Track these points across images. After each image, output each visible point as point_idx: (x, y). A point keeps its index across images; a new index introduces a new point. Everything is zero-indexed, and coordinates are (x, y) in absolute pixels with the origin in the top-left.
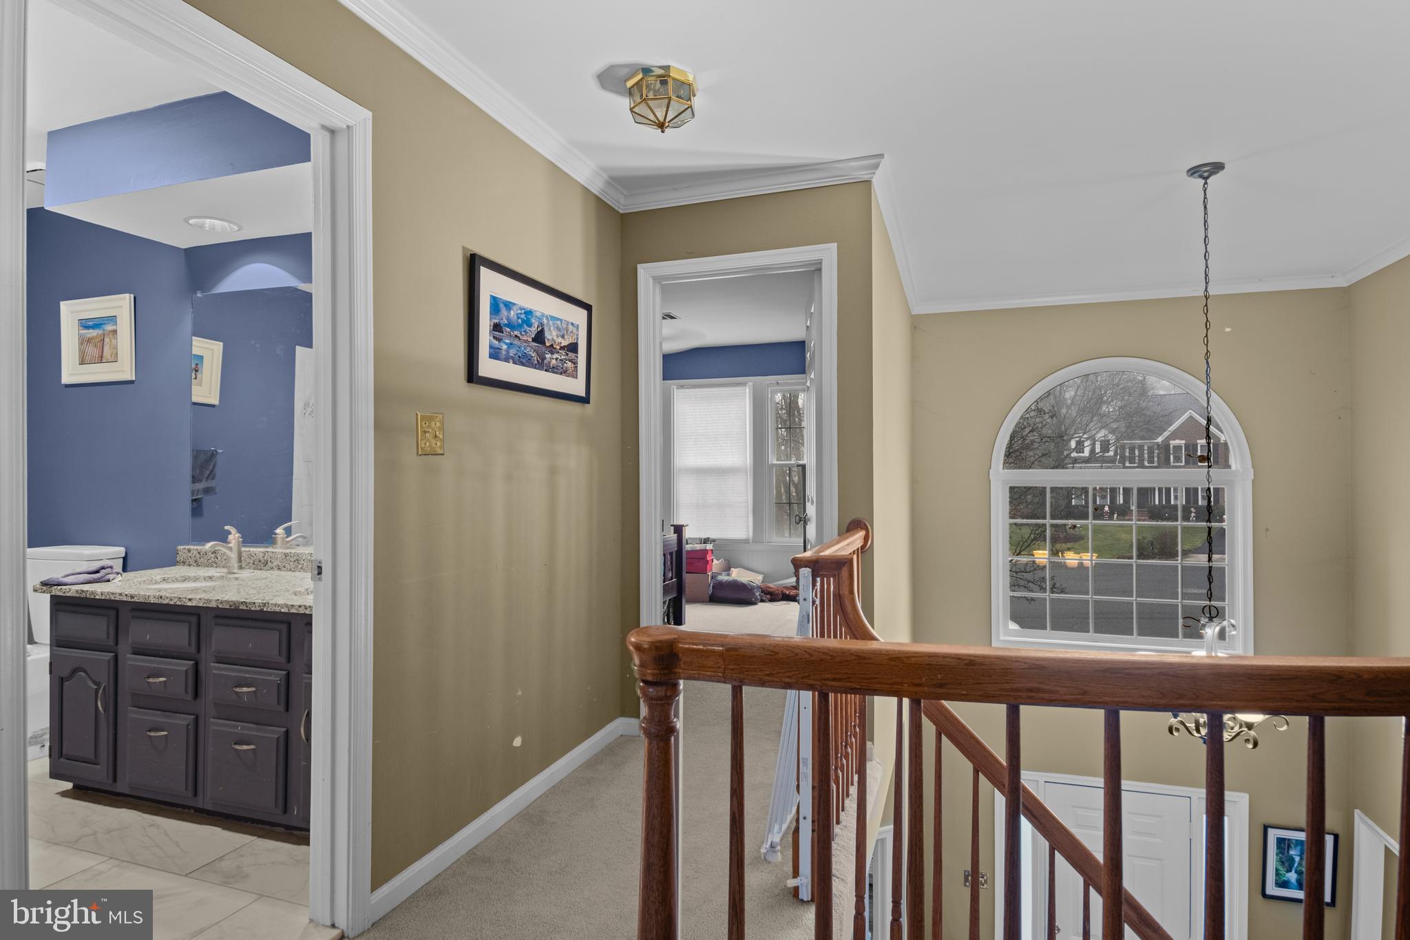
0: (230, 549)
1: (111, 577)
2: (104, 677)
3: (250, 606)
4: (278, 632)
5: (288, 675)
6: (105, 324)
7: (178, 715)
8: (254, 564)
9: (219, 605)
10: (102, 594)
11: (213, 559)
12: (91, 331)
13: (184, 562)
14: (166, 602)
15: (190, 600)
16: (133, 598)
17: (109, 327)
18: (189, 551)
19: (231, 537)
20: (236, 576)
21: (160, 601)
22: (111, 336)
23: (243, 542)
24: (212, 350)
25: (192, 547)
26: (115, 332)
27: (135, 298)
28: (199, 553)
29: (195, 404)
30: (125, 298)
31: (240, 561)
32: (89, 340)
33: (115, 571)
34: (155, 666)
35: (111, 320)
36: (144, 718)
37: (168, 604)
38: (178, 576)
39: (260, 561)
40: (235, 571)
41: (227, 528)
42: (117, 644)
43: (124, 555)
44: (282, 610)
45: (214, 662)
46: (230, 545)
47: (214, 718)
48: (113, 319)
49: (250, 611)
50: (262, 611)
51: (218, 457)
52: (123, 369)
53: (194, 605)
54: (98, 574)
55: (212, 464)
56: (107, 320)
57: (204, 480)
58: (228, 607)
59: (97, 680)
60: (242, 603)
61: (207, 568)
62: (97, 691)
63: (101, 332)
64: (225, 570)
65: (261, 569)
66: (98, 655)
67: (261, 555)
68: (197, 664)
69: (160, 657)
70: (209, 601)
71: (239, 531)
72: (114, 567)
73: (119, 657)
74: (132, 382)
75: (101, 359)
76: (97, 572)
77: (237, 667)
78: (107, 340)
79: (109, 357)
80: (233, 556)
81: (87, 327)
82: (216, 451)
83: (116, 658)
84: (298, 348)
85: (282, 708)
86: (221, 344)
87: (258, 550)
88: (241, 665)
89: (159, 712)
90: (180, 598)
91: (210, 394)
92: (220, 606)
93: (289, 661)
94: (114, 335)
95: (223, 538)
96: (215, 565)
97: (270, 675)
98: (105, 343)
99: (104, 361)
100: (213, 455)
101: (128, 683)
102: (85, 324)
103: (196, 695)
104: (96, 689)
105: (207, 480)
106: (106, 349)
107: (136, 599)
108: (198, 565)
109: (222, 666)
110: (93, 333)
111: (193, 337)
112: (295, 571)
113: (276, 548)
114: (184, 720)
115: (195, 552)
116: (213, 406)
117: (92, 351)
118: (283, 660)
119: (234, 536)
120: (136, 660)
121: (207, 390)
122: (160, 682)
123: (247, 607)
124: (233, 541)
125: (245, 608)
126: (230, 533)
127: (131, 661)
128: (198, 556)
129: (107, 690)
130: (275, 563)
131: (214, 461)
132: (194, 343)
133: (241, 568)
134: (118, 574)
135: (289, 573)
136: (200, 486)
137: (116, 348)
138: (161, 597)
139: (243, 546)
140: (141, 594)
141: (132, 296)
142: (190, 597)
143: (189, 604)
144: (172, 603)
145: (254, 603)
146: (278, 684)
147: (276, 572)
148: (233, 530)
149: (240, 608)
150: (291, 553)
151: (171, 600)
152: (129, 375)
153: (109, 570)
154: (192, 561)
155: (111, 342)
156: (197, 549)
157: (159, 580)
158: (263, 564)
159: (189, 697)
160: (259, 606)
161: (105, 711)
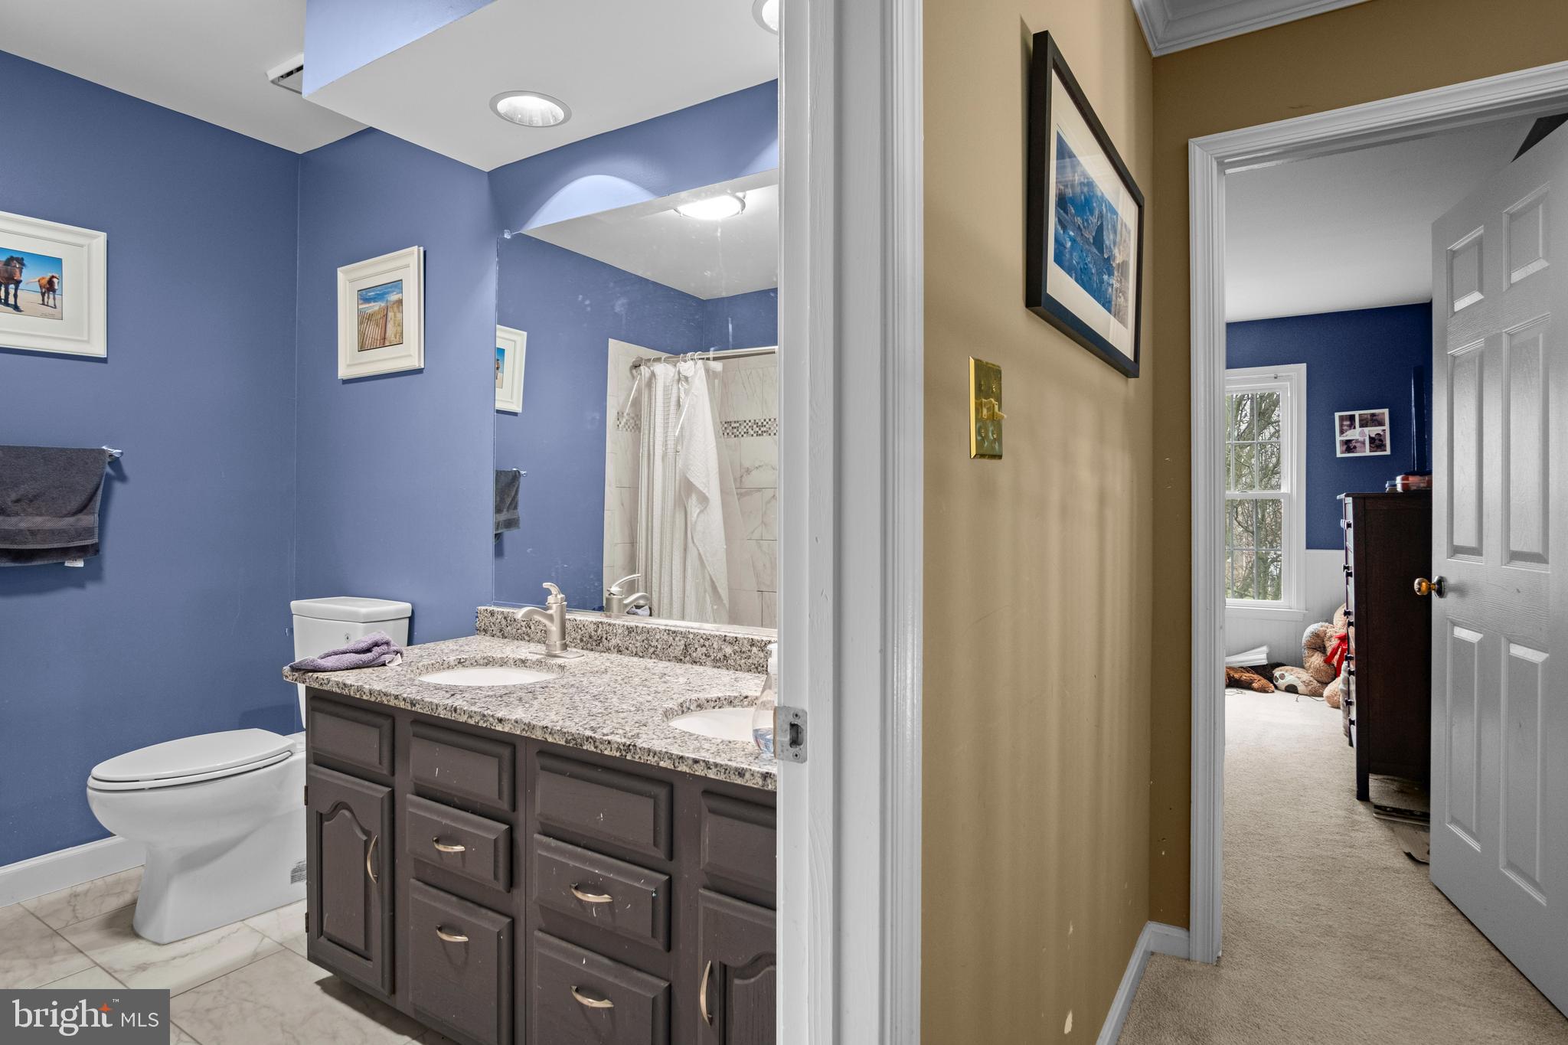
0: (551, 618)
1: (387, 658)
2: (376, 824)
3: (601, 746)
4: (652, 800)
5: (670, 884)
6: (388, 293)
7: (484, 911)
8: (582, 640)
9: (547, 736)
10: (371, 694)
11: (524, 629)
12: (372, 304)
13: (485, 631)
14: (463, 719)
15: (500, 720)
16: (415, 705)
17: (394, 297)
18: (492, 614)
19: (551, 599)
20: (559, 661)
21: (454, 717)
22: (395, 309)
23: (568, 606)
24: (515, 341)
25: (496, 609)
26: (400, 302)
27: (425, 252)
28: (505, 618)
29: (498, 411)
30: (412, 253)
31: (563, 637)
32: (370, 317)
33: (393, 648)
34: (448, 822)
35: (396, 287)
36: (433, 904)
37: (466, 723)
38: (478, 657)
39: (591, 637)
40: (558, 652)
41: (546, 585)
42: (393, 773)
43: (409, 615)
44: (662, 764)
45: (540, 833)
46: (550, 612)
47: (540, 930)
48: (397, 285)
49: (602, 755)
50: (622, 759)
51: (522, 479)
52: (408, 354)
53: (506, 730)
54: (369, 654)
55: (515, 488)
56: (391, 287)
57: (505, 510)
58: (564, 743)
59: (366, 828)
60: (588, 738)
61: (516, 642)
62: (366, 844)
63: (383, 304)
64: (542, 648)
65: (592, 650)
66: (368, 788)
67: (593, 627)
68: (511, 831)
69: (455, 807)
70: (530, 727)
71: (562, 590)
72: (392, 643)
73: (397, 794)
74: (419, 371)
75: (383, 342)
76: (368, 650)
77: (579, 849)
78: (390, 314)
79: (393, 338)
80: (554, 628)
81: (367, 300)
82: (519, 472)
83: (392, 795)
84: (611, 340)
85: (659, 944)
86: (525, 333)
87: (588, 618)
88: (585, 847)
89: (454, 899)
90: (484, 716)
91: (512, 398)
92: (550, 740)
93: (671, 856)
94: (398, 307)
95: (540, 599)
96: (527, 638)
97: (638, 878)
98: (389, 319)
99: (387, 344)
100: (516, 476)
101: (407, 844)
102: (365, 296)
103: (511, 883)
104: (365, 841)
105: (508, 511)
106: (390, 326)
107: (418, 709)
108: (504, 637)
109: (553, 842)
110: (375, 307)
111: (498, 326)
112: (642, 657)
113: (610, 617)
114: (493, 924)
115: (500, 617)
116: (515, 414)
117: (373, 331)
118: (660, 854)
119: (556, 599)
120: (418, 806)
121: (510, 395)
122: (456, 853)
123: (596, 747)
124: (554, 606)
125: (592, 749)
126: (549, 593)
127: (413, 806)
128: (504, 622)
129: (379, 845)
130: (614, 642)
131: (516, 486)
132: (498, 333)
133: (565, 647)
134: (397, 653)
135: (635, 659)
136: (503, 516)
137: (401, 325)
138: (455, 710)
139: (568, 611)
140: (426, 700)
141: (422, 249)
142: (499, 715)
143: (499, 728)
144: (472, 722)
145: (609, 742)
146: (653, 898)
147: (614, 656)
148: (554, 589)
149: (585, 748)
150: (637, 627)
151: (471, 717)
152: (415, 361)
153: (385, 647)
154: (496, 629)
155: (395, 315)
156: (503, 613)
157: (452, 663)
158: (594, 642)
159: (501, 886)
160: (618, 749)
161: (377, 879)
